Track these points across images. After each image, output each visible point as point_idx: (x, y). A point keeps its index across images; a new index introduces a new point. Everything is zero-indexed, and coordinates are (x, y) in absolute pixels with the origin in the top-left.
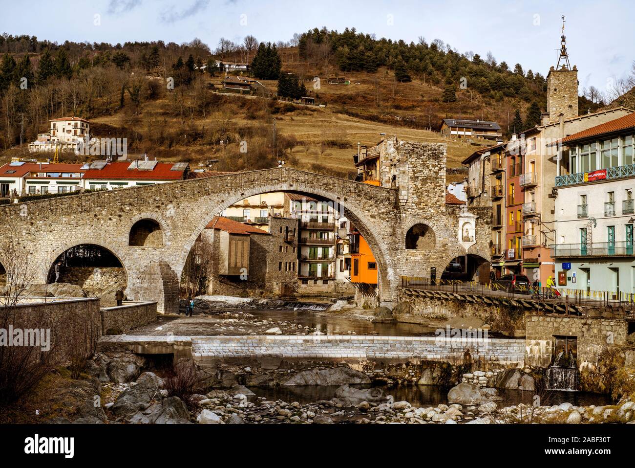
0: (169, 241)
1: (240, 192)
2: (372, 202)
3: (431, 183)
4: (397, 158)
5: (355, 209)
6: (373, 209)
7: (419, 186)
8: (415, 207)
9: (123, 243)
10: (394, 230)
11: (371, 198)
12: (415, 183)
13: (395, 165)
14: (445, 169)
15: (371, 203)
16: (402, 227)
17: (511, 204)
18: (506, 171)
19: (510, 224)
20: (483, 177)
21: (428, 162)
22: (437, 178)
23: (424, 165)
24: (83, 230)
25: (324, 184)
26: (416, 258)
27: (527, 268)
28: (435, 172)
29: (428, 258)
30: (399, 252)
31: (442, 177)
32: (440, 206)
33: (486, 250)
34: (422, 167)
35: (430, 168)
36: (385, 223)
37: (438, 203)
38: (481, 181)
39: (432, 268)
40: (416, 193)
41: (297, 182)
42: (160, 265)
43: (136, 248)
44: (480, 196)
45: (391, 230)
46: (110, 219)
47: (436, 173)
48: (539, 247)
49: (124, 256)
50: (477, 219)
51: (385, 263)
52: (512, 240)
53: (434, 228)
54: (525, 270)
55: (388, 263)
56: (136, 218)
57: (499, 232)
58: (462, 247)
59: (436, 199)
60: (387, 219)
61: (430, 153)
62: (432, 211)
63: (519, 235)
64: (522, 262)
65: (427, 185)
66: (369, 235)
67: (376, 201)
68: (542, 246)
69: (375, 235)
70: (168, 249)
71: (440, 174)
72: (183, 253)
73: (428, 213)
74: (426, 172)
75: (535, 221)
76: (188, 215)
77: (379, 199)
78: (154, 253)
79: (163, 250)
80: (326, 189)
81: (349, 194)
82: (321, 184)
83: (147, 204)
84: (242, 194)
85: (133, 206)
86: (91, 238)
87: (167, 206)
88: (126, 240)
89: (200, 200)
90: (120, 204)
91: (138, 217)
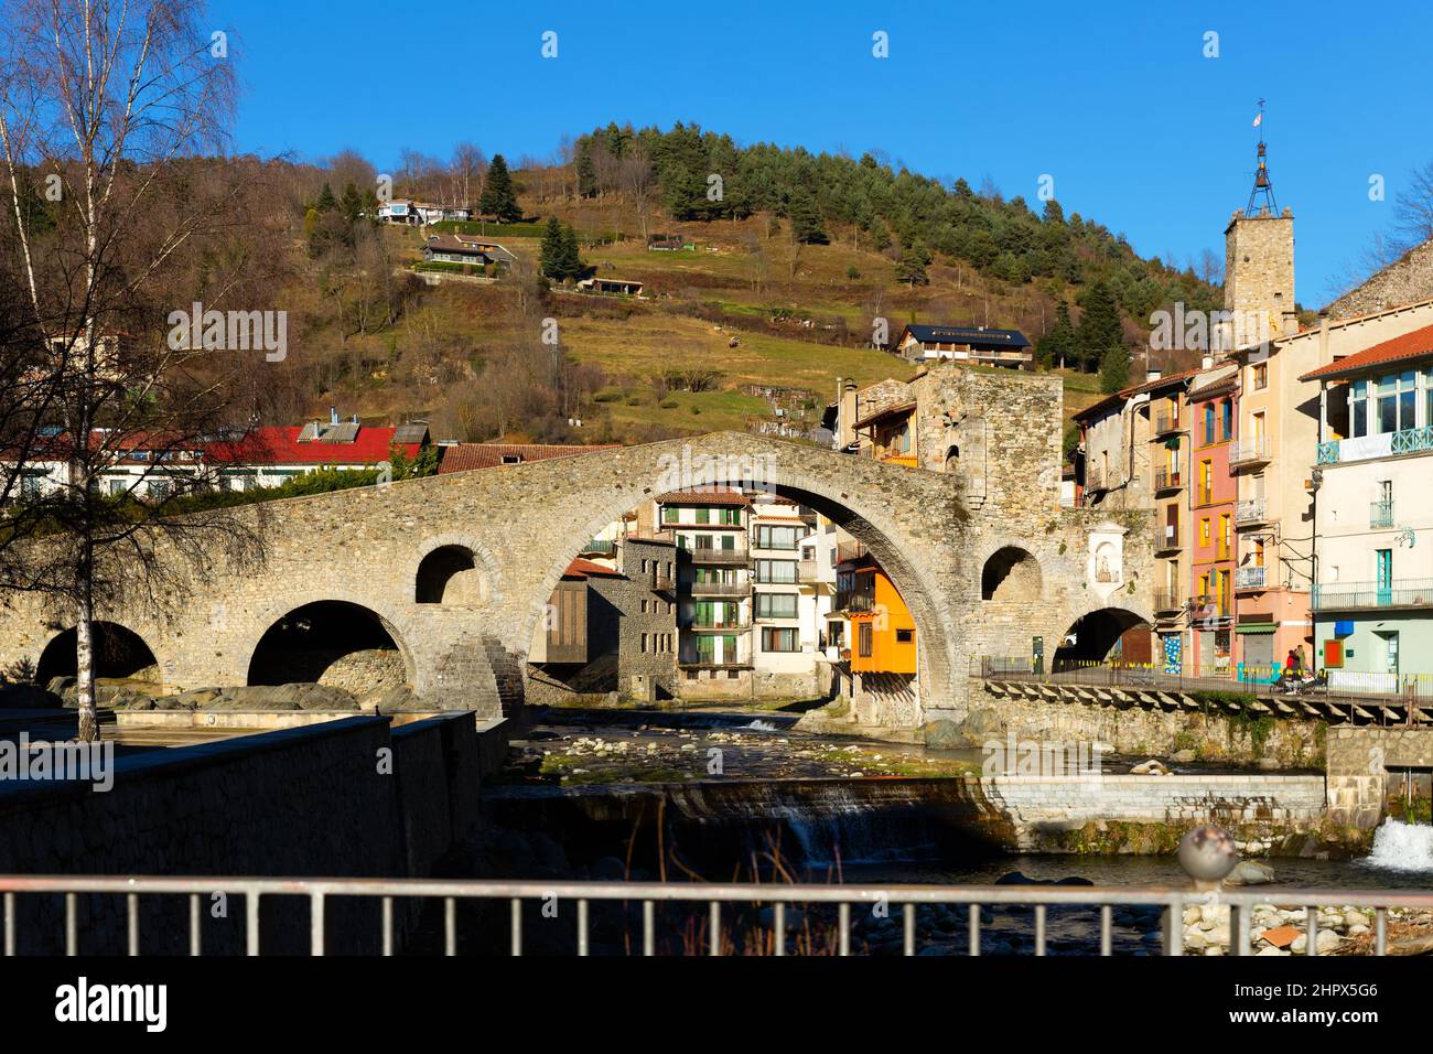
0: (499, 591)
1: (641, 487)
2: (913, 503)
3: (1033, 461)
4: (960, 409)
5: (879, 518)
6: (914, 517)
7: (1009, 468)
8: (999, 512)
9: (404, 598)
10: (958, 563)
11: (910, 495)
12: (1000, 461)
13: (955, 424)
14: (1060, 431)
15: (911, 506)
16: (975, 554)
17: (1203, 503)
18: (1192, 434)
19: (1203, 543)
20: (1132, 447)
21: (1025, 418)
22: (1043, 451)
23: (1017, 423)
24: (318, 571)
25: (814, 467)
26: (1004, 619)
27: (1245, 634)
28: (1041, 438)
29: (1027, 618)
30: (968, 606)
31: (1055, 449)
32: (1051, 509)
33: (1144, 600)
34: (1014, 429)
35: (1030, 430)
36: (939, 547)
37: (1046, 503)
38: (1128, 455)
39: (1035, 639)
40: (1001, 483)
42: (485, 643)
43: (430, 607)
44: (1124, 487)
45: (950, 561)
46: (374, 548)
47: (1043, 440)
48: (1276, 590)
49: (406, 625)
50: (1126, 535)
51: (940, 630)
52: (1206, 579)
53: (1037, 557)
54: (1241, 637)
55: (947, 629)
56: (429, 544)
57: (1175, 562)
58: (1096, 595)
59: (1043, 494)
60: (944, 539)
61: (1028, 398)
62: (1034, 520)
63: (1225, 567)
64: (1232, 621)
65: (1025, 466)
66: (905, 573)
67: (921, 503)
68: (1283, 588)
69: (921, 572)
70: (499, 607)
71: (1050, 442)
72: (530, 617)
73: (1027, 525)
74: (1022, 437)
75: (1265, 538)
76: (535, 536)
77: (926, 497)
78: (470, 616)
79: (488, 610)
80: (818, 476)
81: (866, 486)
82: (808, 468)
83: (449, 513)
84: (647, 491)
85: (421, 518)
86: (337, 590)
87: (491, 517)
88: (410, 591)
89: (560, 505)
90: (392, 515)
91: (432, 541)
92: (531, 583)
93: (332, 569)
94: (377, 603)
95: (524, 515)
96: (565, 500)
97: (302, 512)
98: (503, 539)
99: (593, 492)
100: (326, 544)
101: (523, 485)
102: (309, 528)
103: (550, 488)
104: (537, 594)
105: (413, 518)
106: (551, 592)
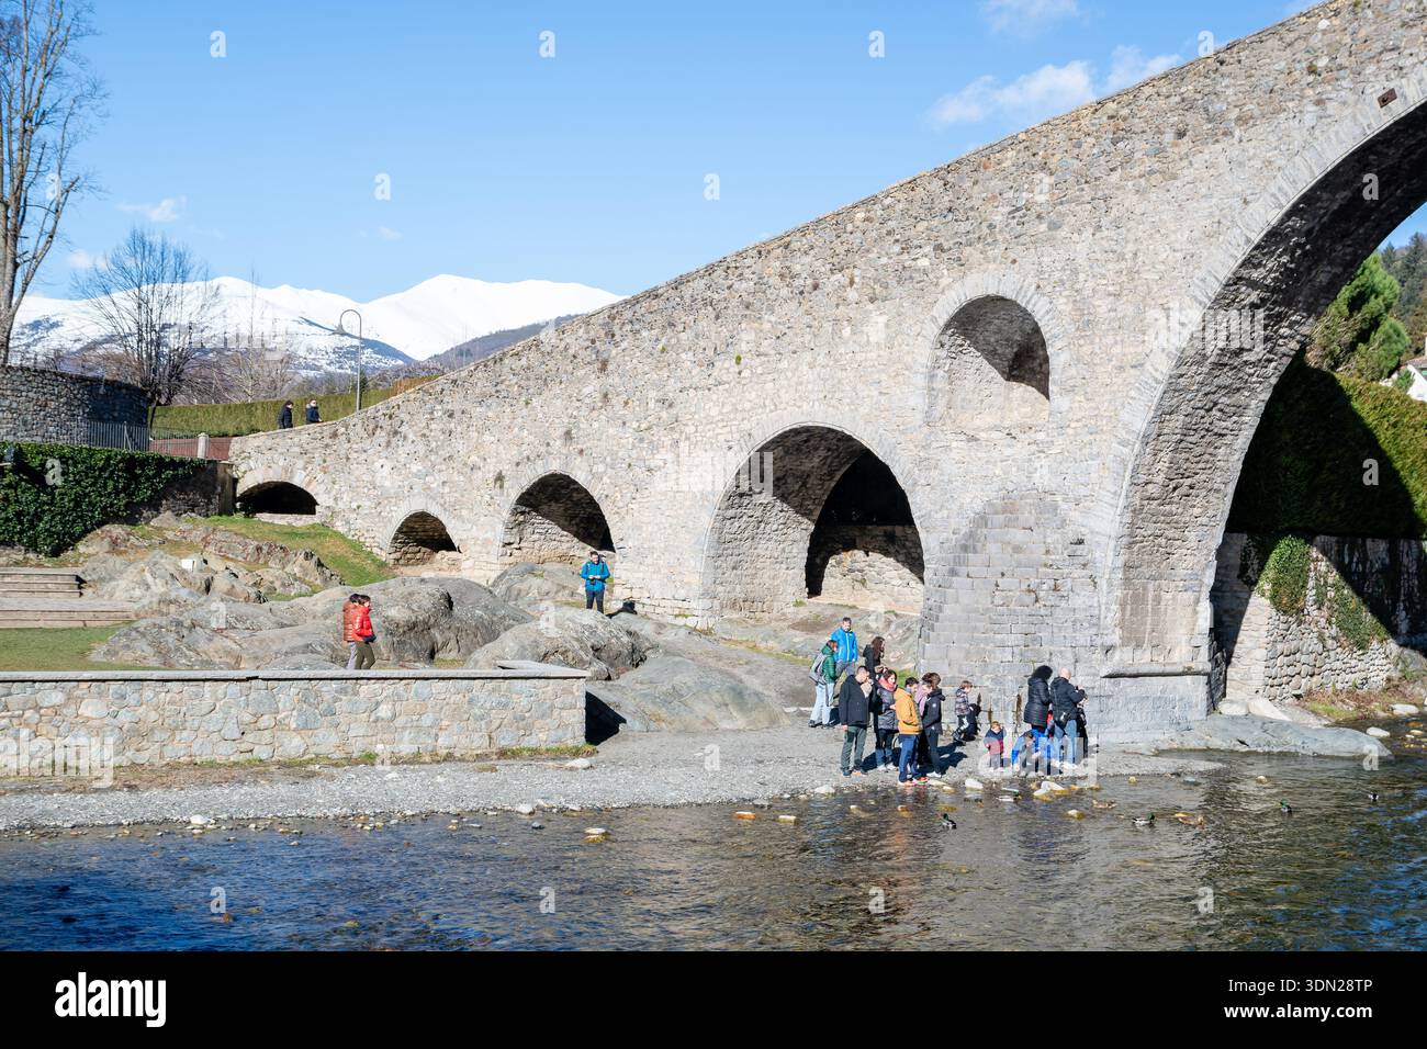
0: (1063, 391)
9: (908, 416)
24: (795, 372)
43: (949, 432)
46: (870, 319)
56: (950, 300)
70: (1061, 428)
72: (1117, 447)
76: (1135, 255)
78: (1008, 452)
79: (1041, 436)
83: (986, 230)
84: (1386, 100)
85: (939, 248)
86: (817, 403)
87: (1054, 226)
88: (918, 401)
89: (1188, 174)
90: (897, 248)
91: (953, 293)
92: (1121, 368)
93: (812, 366)
94: (869, 429)
96: (1198, 160)
97: (778, 264)
98: (1075, 272)
99: (1262, 128)
100: (807, 319)
101: (1114, 142)
102: (785, 292)
103: (1169, 137)
104: (1133, 393)
105: (928, 249)
106: (1161, 388)
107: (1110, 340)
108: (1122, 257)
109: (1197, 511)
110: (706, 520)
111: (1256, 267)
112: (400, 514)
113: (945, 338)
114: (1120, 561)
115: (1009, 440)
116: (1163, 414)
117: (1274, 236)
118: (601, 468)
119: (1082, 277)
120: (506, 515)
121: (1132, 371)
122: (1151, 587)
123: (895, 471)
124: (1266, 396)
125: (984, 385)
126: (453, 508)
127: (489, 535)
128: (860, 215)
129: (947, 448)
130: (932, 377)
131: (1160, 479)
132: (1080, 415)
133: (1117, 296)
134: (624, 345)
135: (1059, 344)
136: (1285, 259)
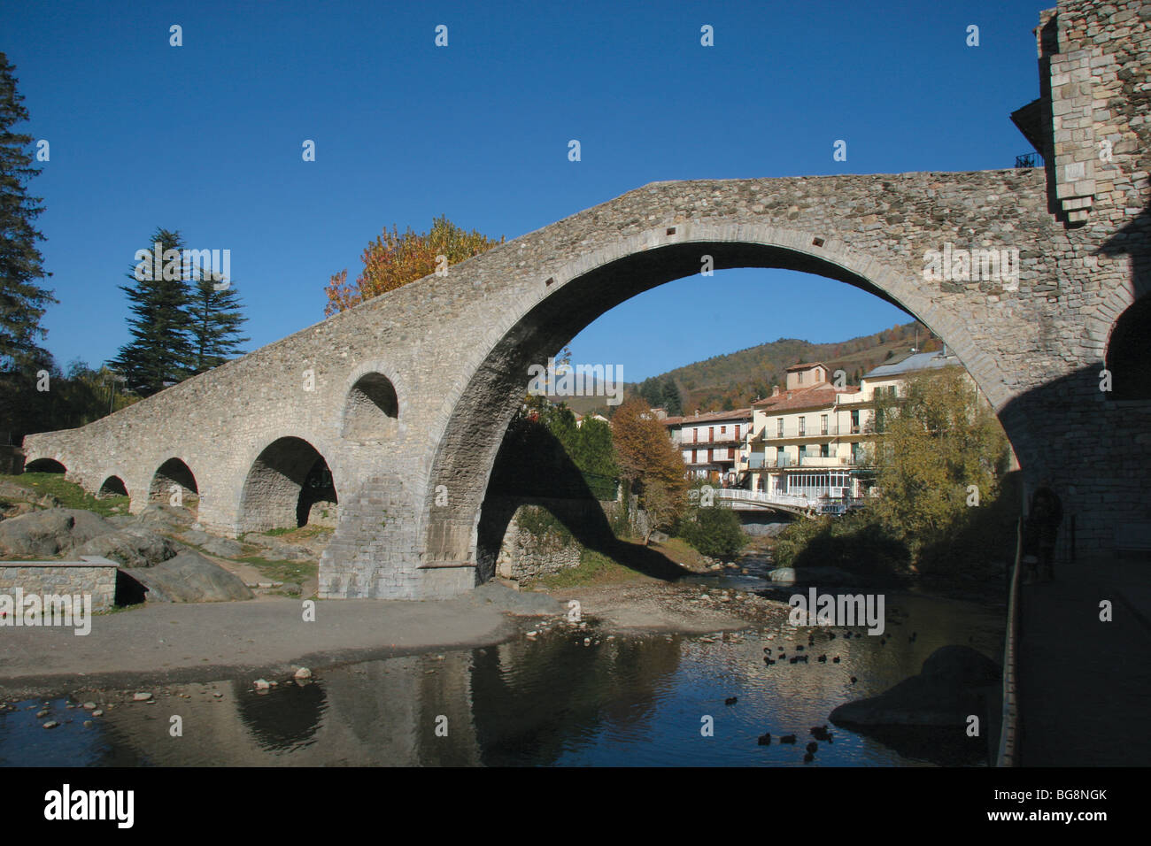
0: (404, 421)
1: (543, 279)
2: (947, 234)
5: (879, 268)
9: (335, 432)
10: (1047, 329)
11: (941, 220)
16: (1088, 309)
24: (284, 408)
25: (770, 206)
41: (689, 216)
43: (352, 441)
45: (1033, 329)
49: (334, 461)
56: (356, 373)
72: (427, 451)
76: (439, 354)
77: (972, 220)
78: (378, 452)
79: (393, 444)
80: (776, 219)
81: (859, 220)
82: (761, 208)
83: (373, 340)
84: (549, 282)
86: (293, 425)
87: (403, 338)
88: (339, 425)
89: (463, 315)
90: (333, 347)
91: (357, 371)
92: (430, 411)
93: (292, 406)
94: (316, 438)
95: (430, 332)
96: (468, 308)
97: (280, 354)
98: (412, 361)
99: (496, 293)
100: (291, 382)
101: (432, 297)
102: (282, 368)
103: (455, 296)
104: (436, 423)
105: (347, 348)
106: (448, 421)
107: (426, 396)
108: (433, 355)
109: (470, 484)
110: (241, 483)
111: (494, 361)
112: (104, 477)
113: (353, 393)
114: (428, 509)
115: (379, 446)
116: (449, 433)
117: (500, 348)
118: (195, 455)
119: (415, 364)
120: (151, 478)
121: (436, 412)
122: (445, 523)
123: (327, 460)
124: (505, 428)
125: (375, 418)
126: (128, 474)
127: (143, 488)
128: (318, 331)
129: (350, 450)
130: (346, 413)
131: (450, 467)
132: (411, 433)
133: (430, 373)
134: (209, 393)
135: (404, 397)
136: (508, 359)
